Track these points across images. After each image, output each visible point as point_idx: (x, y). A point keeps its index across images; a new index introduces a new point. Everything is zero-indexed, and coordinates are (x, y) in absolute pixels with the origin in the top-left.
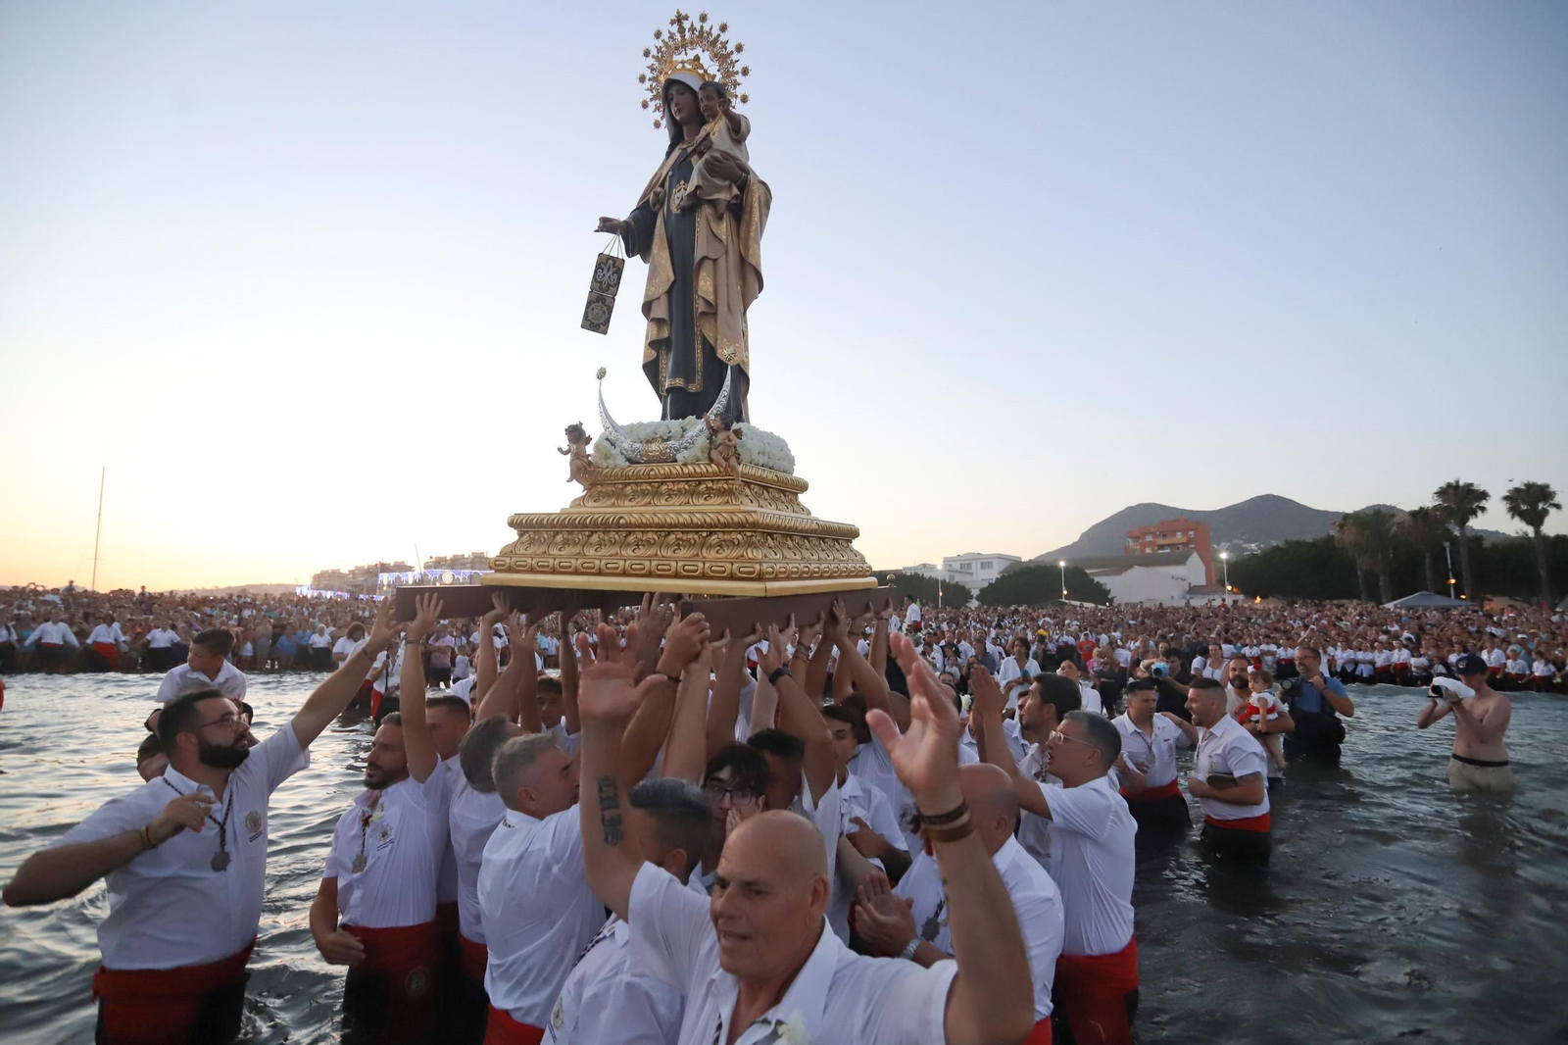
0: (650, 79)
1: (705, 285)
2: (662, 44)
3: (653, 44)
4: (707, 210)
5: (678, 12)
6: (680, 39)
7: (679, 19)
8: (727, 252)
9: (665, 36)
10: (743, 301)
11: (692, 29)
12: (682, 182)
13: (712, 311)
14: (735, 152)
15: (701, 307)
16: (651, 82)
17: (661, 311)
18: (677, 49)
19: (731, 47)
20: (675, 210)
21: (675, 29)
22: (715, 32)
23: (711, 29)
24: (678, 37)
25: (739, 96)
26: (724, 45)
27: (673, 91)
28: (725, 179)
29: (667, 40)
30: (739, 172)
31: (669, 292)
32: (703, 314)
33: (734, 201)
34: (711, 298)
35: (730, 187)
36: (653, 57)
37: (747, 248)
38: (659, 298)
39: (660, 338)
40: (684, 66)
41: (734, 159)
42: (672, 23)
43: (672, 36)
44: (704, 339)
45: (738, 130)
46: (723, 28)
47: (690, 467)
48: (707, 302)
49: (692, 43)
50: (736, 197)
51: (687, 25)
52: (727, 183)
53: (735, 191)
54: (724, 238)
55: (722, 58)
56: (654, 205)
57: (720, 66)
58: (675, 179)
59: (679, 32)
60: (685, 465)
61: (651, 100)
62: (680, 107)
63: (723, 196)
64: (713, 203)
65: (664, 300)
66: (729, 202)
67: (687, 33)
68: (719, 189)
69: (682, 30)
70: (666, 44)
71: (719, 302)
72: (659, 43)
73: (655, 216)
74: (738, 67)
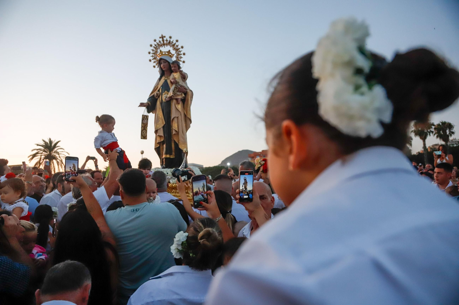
0: (152, 53)
1: (175, 126)
2: (156, 44)
3: (154, 43)
4: (174, 101)
5: (162, 35)
6: (162, 43)
7: (162, 37)
8: (181, 115)
9: (158, 41)
10: (186, 129)
11: (167, 40)
12: (166, 91)
13: (177, 133)
14: (184, 84)
15: (174, 132)
16: (152, 54)
17: (161, 133)
18: (161, 45)
19: (179, 47)
20: (164, 100)
21: (161, 40)
22: (174, 42)
23: (173, 41)
24: (162, 42)
25: (182, 61)
26: (177, 46)
27: (162, 61)
28: (180, 92)
29: (158, 42)
30: (184, 90)
31: (163, 127)
32: (175, 134)
33: (183, 98)
34: (177, 130)
35: (182, 94)
36: (153, 47)
37: (187, 112)
38: (160, 129)
39: (161, 141)
40: (165, 53)
41: (183, 87)
42: (160, 38)
43: (160, 42)
44: (175, 142)
45: (184, 77)
46: (177, 41)
47: (174, 184)
48: (176, 131)
49: (167, 44)
50: (184, 97)
51: (165, 39)
52: (181, 93)
53: (183, 95)
54: (180, 110)
55: (177, 50)
56: (156, 97)
57: (176, 52)
58: (163, 90)
59: (162, 41)
60: (173, 184)
61: (152, 59)
62: (164, 67)
63: (180, 97)
64: (177, 99)
65: (162, 129)
66: (181, 98)
67: (164, 41)
68: (178, 95)
69: (163, 41)
70: (158, 44)
71: (179, 131)
72: (156, 43)
73: (157, 100)
74: (182, 53)
